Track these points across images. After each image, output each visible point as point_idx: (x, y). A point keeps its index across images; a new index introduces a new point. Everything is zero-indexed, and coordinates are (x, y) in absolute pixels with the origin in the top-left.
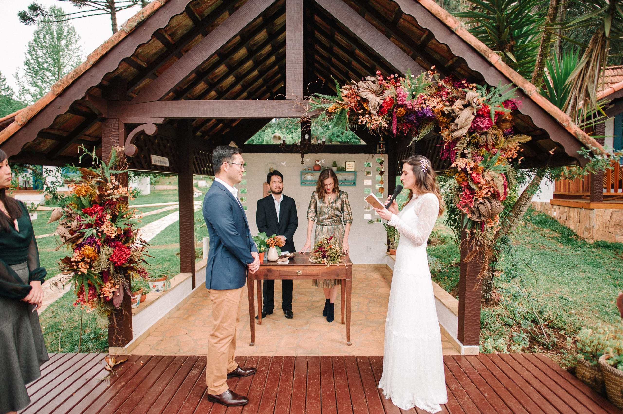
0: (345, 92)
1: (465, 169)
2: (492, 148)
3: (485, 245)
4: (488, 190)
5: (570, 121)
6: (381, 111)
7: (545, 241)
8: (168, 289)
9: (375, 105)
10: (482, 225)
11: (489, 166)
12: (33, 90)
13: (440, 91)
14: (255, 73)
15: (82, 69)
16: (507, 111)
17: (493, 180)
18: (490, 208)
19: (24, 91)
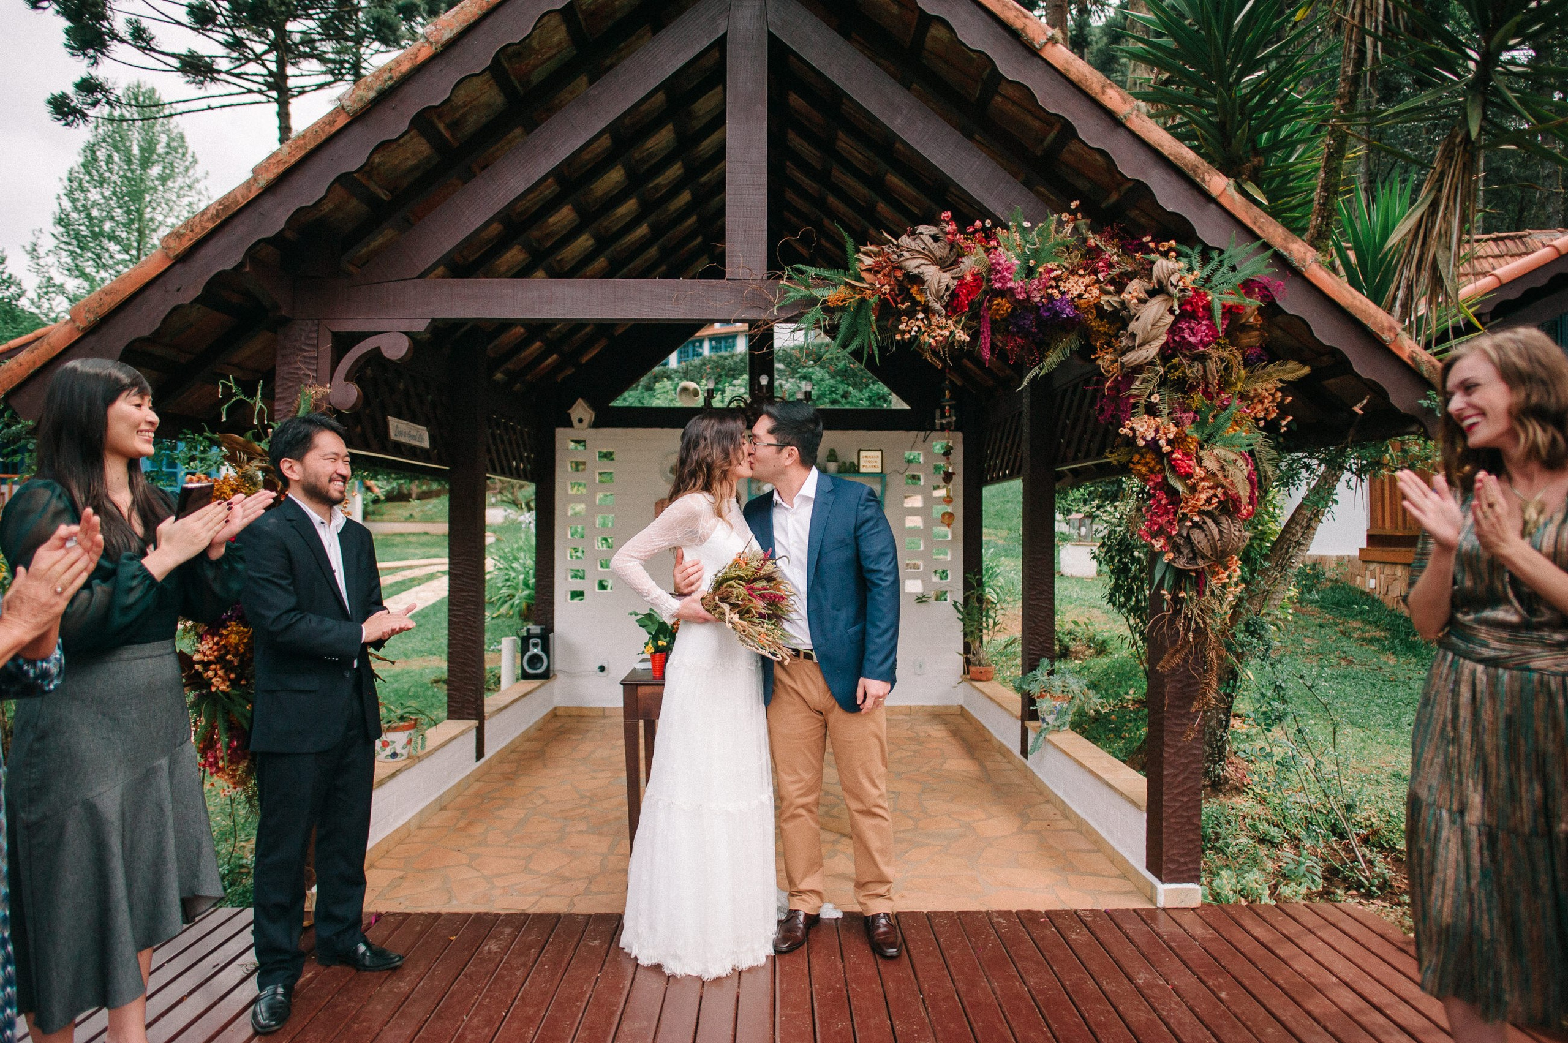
0: (868, 261)
1: (1155, 441)
2: (1218, 394)
3: (1208, 629)
4: (1211, 492)
5: (1399, 330)
6: (953, 304)
7: (1351, 647)
8: (420, 752)
9: (938, 291)
10: (1199, 582)
11: (1211, 435)
12: (72, 285)
13: (1093, 259)
14: (643, 230)
15: (240, 198)
16: (1252, 303)
17: (1222, 468)
18: (1217, 537)
19: (49, 287)
